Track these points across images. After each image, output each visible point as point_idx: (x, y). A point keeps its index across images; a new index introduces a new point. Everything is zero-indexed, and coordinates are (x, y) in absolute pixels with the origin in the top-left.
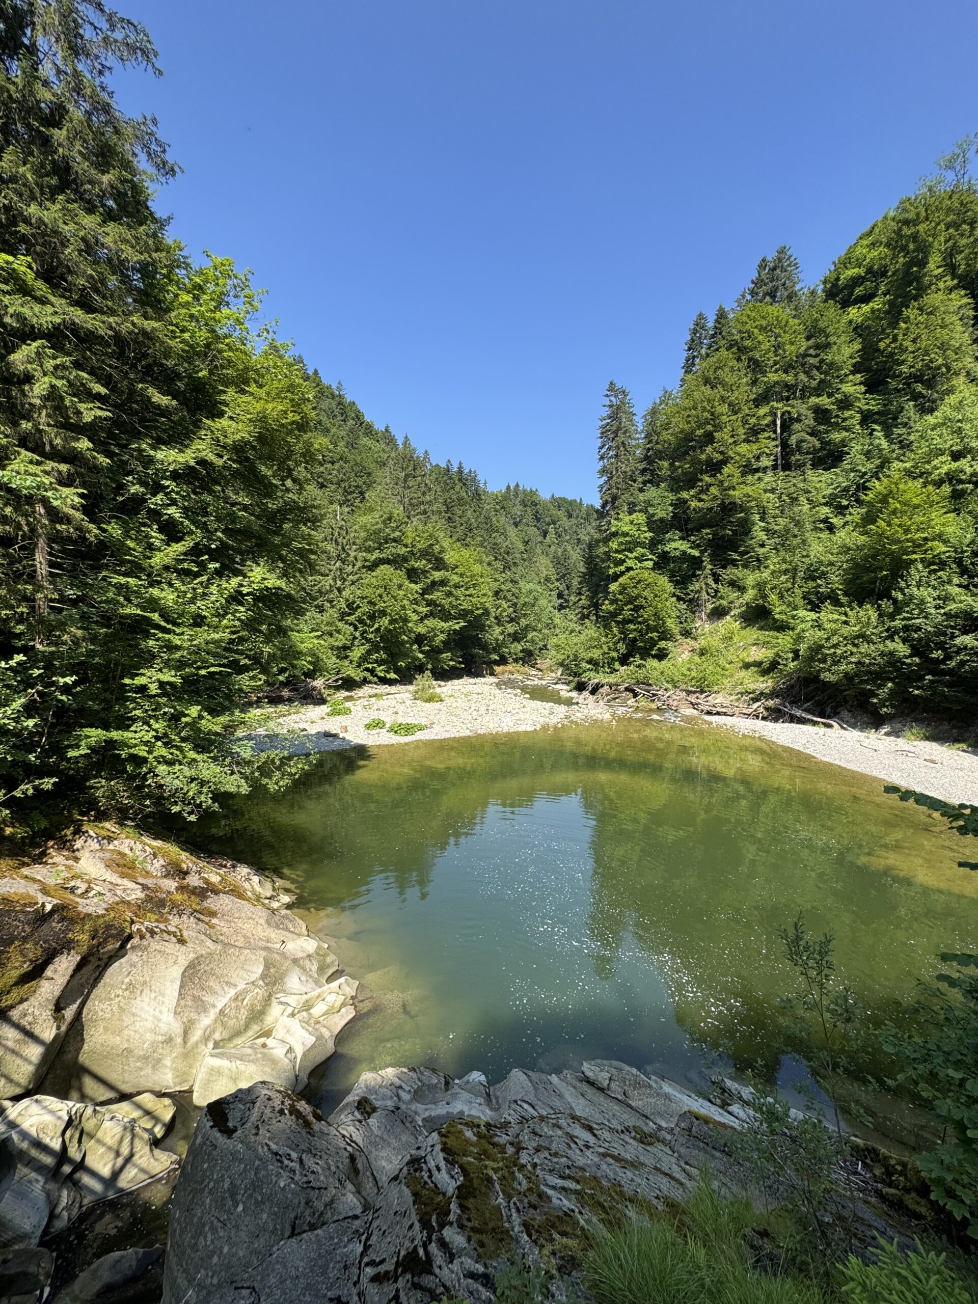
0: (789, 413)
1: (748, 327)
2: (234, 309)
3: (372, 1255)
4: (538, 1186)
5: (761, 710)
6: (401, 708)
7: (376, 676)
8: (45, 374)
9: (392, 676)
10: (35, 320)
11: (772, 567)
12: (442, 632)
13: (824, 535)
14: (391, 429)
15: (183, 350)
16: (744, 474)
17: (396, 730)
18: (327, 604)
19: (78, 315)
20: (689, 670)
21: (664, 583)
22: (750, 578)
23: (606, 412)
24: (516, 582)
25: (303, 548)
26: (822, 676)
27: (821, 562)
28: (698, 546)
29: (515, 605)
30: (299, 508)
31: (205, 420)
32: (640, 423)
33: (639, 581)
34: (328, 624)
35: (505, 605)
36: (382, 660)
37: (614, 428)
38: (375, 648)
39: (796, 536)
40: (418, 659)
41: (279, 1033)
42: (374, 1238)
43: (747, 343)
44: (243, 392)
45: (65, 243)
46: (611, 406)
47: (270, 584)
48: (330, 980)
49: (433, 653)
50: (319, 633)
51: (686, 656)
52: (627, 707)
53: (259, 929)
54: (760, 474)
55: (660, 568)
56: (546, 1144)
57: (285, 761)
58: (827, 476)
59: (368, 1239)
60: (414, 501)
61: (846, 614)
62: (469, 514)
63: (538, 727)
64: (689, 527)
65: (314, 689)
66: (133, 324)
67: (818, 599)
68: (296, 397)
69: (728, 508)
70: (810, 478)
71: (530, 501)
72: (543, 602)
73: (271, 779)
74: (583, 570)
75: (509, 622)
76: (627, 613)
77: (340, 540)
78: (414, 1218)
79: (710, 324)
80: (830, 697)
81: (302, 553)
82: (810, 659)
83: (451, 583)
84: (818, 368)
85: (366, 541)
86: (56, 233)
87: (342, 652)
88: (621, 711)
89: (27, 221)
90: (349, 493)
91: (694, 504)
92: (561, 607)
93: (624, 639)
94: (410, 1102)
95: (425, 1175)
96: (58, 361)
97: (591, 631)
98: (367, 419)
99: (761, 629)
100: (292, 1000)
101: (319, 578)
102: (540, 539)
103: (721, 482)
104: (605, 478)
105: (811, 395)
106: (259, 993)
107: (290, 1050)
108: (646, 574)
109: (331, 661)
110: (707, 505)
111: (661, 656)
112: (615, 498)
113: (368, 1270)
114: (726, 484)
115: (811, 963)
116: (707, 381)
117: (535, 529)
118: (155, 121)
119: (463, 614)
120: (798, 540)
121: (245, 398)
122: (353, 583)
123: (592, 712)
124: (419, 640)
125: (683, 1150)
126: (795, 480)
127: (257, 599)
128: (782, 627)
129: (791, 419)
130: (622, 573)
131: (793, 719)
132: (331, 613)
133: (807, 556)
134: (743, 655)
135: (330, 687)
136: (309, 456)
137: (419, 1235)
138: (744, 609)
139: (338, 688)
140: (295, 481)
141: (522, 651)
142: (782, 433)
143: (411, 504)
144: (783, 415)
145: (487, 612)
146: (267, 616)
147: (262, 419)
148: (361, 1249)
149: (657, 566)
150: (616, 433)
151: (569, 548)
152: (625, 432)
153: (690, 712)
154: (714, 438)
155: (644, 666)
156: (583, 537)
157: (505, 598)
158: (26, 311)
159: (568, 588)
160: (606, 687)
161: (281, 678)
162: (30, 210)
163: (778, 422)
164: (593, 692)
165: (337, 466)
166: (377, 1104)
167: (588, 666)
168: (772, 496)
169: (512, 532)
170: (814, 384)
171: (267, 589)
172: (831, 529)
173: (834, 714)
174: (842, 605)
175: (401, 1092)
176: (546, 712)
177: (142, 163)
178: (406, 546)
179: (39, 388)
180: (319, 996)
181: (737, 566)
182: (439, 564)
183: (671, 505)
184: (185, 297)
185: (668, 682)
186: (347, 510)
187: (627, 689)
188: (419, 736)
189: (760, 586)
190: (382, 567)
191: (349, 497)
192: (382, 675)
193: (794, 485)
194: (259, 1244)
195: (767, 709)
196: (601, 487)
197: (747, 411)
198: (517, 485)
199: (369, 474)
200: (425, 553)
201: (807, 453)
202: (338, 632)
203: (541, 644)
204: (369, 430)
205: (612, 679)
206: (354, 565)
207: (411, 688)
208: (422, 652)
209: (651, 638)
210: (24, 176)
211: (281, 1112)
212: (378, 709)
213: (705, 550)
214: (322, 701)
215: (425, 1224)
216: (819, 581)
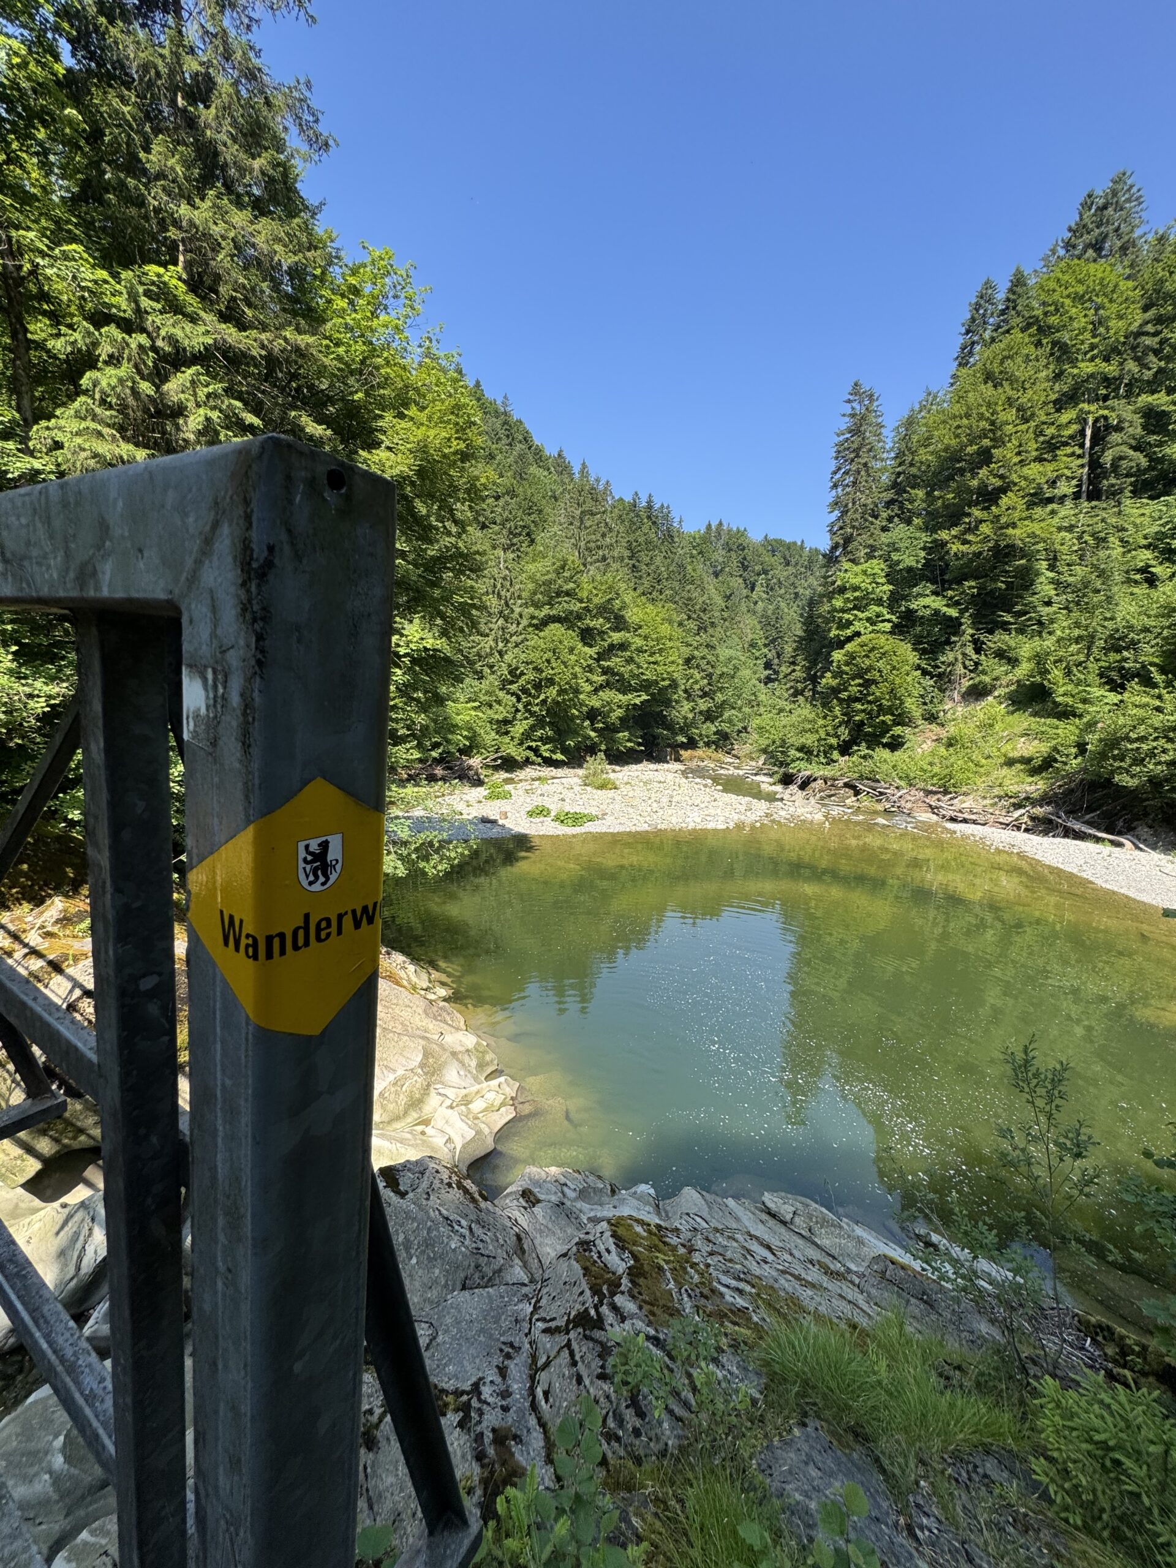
0: (1106, 418)
1: (1056, 296)
2: (393, 313)
3: (542, 1314)
4: (710, 1283)
5: (1025, 819)
6: (569, 795)
7: (540, 756)
8: (198, 406)
9: (559, 756)
10: (186, 342)
11: (1059, 633)
12: (619, 707)
13: (1141, 590)
14: (565, 454)
15: (339, 369)
16: (1030, 506)
17: (562, 819)
18: (487, 670)
19: (231, 334)
20: (931, 764)
21: (907, 652)
22: (1026, 647)
23: (845, 423)
24: (713, 647)
25: (466, 603)
26: (1117, 778)
27: (1131, 628)
28: (957, 603)
29: (710, 676)
30: (461, 555)
31: (361, 452)
32: (889, 439)
33: (873, 649)
34: (487, 693)
35: (698, 676)
36: (548, 738)
37: (855, 446)
38: (540, 723)
39: (1098, 591)
40: (589, 738)
41: (438, 1121)
42: (543, 1302)
43: (1053, 320)
44: (401, 416)
45: (216, 247)
46: (853, 416)
47: (429, 643)
48: (488, 1078)
49: (609, 731)
50: (477, 704)
51: (929, 746)
52: (845, 807)
53: (417, 1018)
54: (1054, 506)
55: (901, 633)
56: (721, 1250)
57: (444, 844)
58: (1152, 507)
59: (538, 1301)
60: (592, 545)
61: (1159, 697)
62: (658, 560)
63: (731, 825)
64: (946, 577)
65: (470, 768)
66: (285, 339)
67: (1122, 677)
68: (461, 421)
69: (1004, 553)
70: (1128, 511)
71: (736, 544)
72: (745, 673)
73: (428, 861)
74: (800, 633)
75: (701, 697)
76: (854, 690)
77: (503, 593)
78: (585, 1286)
79: (1001, 295)
80: (1124, 808)
81: (464, 610)
82: (1103, 756)
83: (633, 647)
84: (1156, 352)
85: (535, 593)
86: (207, 236)
87: (503, 726)
88: (836, 811)
89: (177, 224)
90: (515, 535)
91: (955, 547)
92: (768, 680)
93: (847, 723)
94: (575, 1200)
95: (595, 1257)
96: (210, 389)
97: (805, 711)
98: (537, 441)
99: (1035, 714)
100: (451, 1093)
101: (478, 638)
102: (745, 592)
103: (997, 517)
104: (837, 513)
105: (1142, 391)
106: (419, 1081)
107: (449, 1140)
108: (882, 639)
109: (489, 737)
110: (974, 548)
111: (895, 745)
112: (848, 540)
113: (539, 1324)
114: (1003, 520)
115: (1041, 1091)
116: (989, 377)
117: (741, 581)
118: (309, 85)
119: (646, 686)
120: (1101, 597)
121: (404, 424)
122: (517, 646)
123: (800, 811)
124: (592, 715)
125: (874, 1291)
126: (1106, 512)
127: (414, 661)
128: (1065, 714)
129: (1109, 428)
130: (849, 639)
131: (1068, 833)
132: (491, 680)
133: (1112, 619)
134: (1007, 748)
135: (487, 767)
136: (474, 494)
137: (589, 1299)
138: (1013, 688)
139: (496, 768)
140: (456, 522)
141: (715, 733)
142: (1092, 448)
143: (589, 549)
144: (1096, 420)
145: (674, 685)
146: (424, 682)
147: (422, 449)
148: (531, 1309)
149: (898, 630)
150: (857, 451)
151: (783, 605)
152: (870, 450)
153: (926, 816)
154: (991, 456)
155: (871, 757)
156: (801, 591)
157: (698, 667)
158: (178, 333)
159: (779, 656)
160: (820, 782)
161: (434, 754)
162: (181, 212)
163: (1089, 432)
164: (803, 786)
165: (501, 502)
166: (541, 1197)
167: (799, 755)
168: (1068, 536)
169: (711, 583)
170: (1148, 375)
171: (426, 649)
172: (1152, 581)
173: (1128, 830)
174: (1155, 686)
175: (565, 1189)
176: (743, 808)
177: (294, 140)
178: (581, 601)
179: (194, 422)
180: (478, 1092)
181: (1009, 630)
182: (620, 624)
183: (924, 549)
184: (341, 303)
185: (900, 778)
186: (512, 556)
187: (846, 785)
188: (590, 827)
189: (1039, 659)
190: (552, 626)
191: (515, 540)
192: (547, 754)
193: (1103, 520)
194: (432, 1294)
195: (1033, 818)
196: (832, 525)
197: (1044, 418)
198: (721, 524)
199: (540, 511)
200: (604, 610)
201: (1127, 476)
202: (499, 702)
203: (740, 725)
204: (539, 456)
205: (828, 771)
206: (518, 624)
207: (581, 772)
208: (594, 730)
209: (883, 722)
210: (172, 169)
211: (449, 1185)
212: (542, 795)
213: (966, 610)
214: (479, 783)
215: (596, 1291)
216: (1125, 654)
